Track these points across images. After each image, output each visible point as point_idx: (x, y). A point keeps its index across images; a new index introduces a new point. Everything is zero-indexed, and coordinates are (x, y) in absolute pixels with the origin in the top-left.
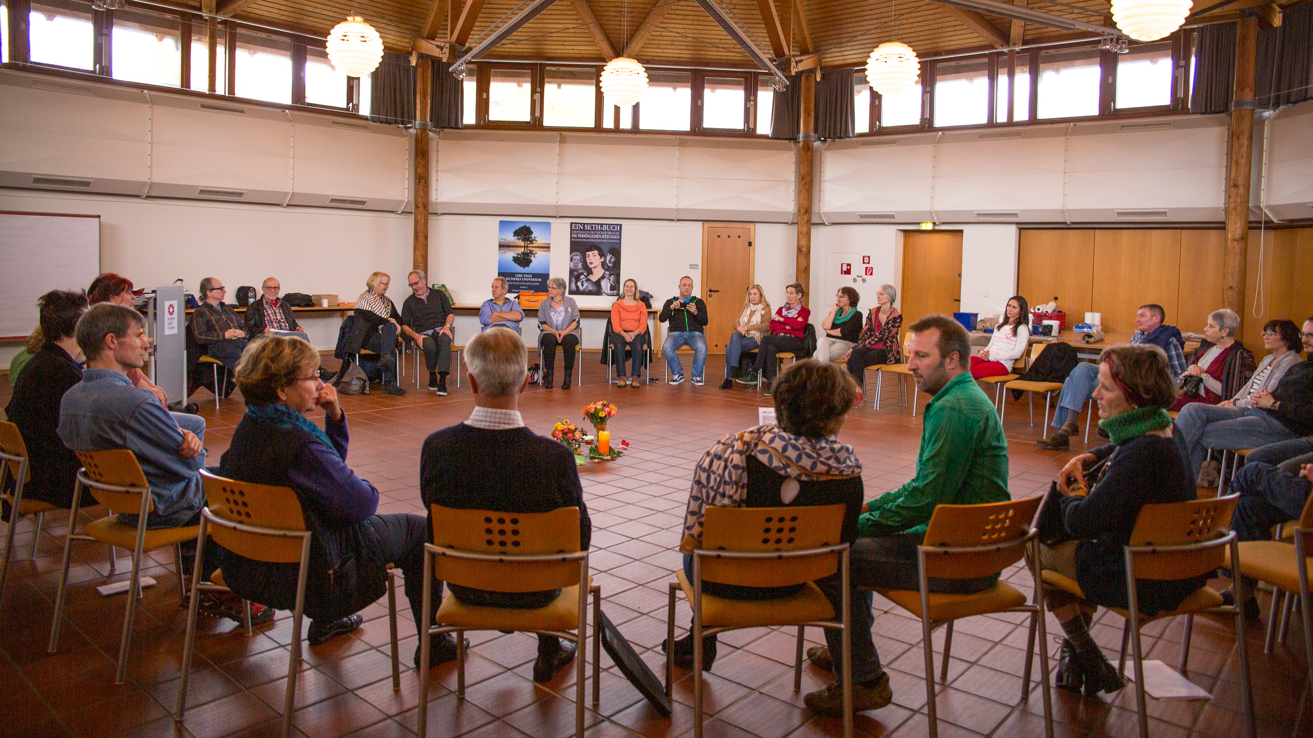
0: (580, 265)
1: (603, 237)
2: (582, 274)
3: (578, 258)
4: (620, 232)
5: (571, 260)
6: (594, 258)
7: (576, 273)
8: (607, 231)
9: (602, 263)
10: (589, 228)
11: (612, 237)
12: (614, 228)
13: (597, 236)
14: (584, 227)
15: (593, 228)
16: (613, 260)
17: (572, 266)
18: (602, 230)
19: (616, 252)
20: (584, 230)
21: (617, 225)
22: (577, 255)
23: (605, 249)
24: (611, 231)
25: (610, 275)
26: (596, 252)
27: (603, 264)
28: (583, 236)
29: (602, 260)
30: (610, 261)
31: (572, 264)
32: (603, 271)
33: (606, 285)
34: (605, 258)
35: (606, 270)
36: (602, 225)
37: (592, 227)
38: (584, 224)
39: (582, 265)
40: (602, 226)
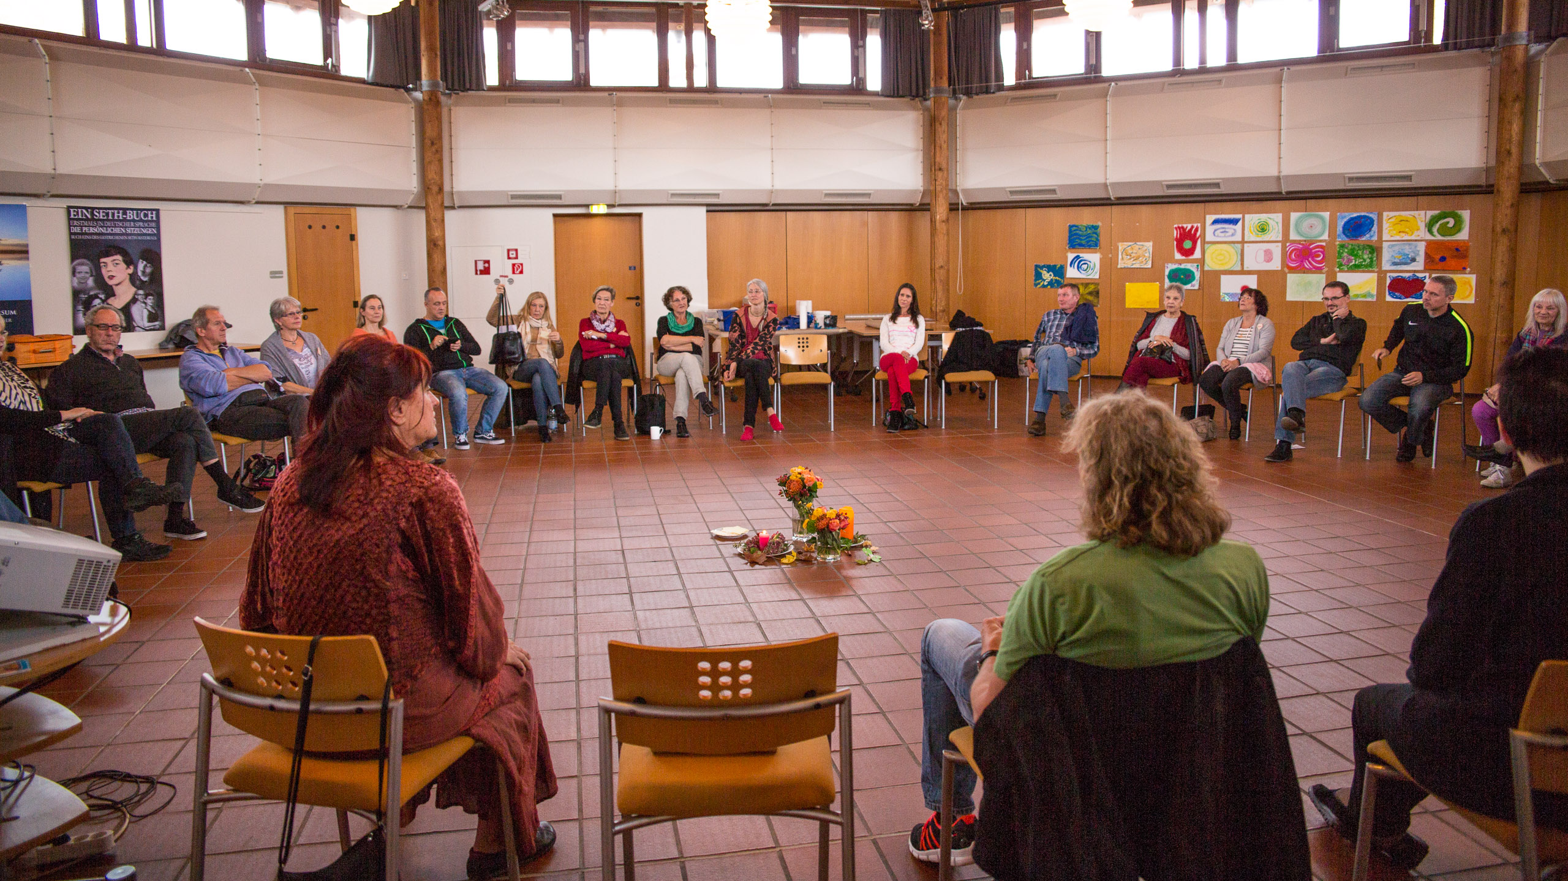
0: (91, 282)
1: (129, 231)
2: (96, 296)
3: (85, 268)
4: (158, 222)
5: (74, 273)
6: (115, 269)
7: (83, 297)
8: (134, 220)
9: (130, 275)
10: (101, 216)
11: (145, 231)
12: (146, 215)
13: (117, 230)
14: (92, 214)
15: (109, 218)
16: (148, 270)
17: (75, 284)
18: (125, 220)
19: (153, 255)
20: (93, 219)
21: (152, 210)
22: (82, 264)
23: (134, 252)
24: (141, 220)
25: (146, 295)
26: (119, 257)
27: (133, 278)
28: (92, 230)
29: (131, 271)
30: (144, 272)
31: (76, 280)
32: (134, 289)
33: (140, 313)
34: (136, 267)
35: (139, 288)
36: (125, 211)
37: (107, 214)
38: (93, 209)
39: (96, 281)
40: (125, 213)
